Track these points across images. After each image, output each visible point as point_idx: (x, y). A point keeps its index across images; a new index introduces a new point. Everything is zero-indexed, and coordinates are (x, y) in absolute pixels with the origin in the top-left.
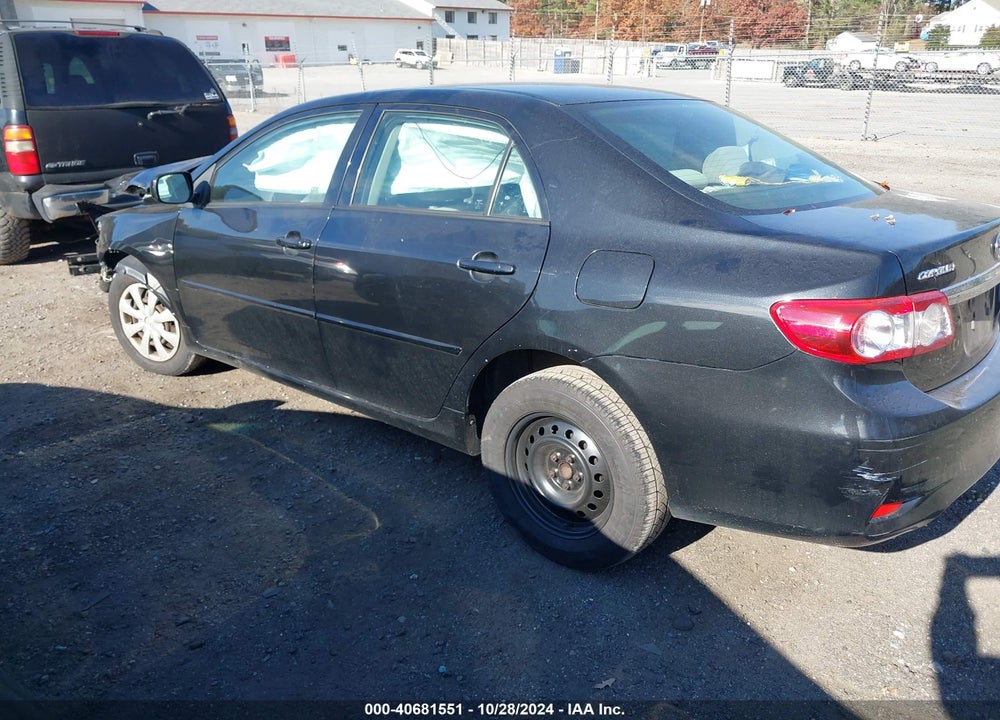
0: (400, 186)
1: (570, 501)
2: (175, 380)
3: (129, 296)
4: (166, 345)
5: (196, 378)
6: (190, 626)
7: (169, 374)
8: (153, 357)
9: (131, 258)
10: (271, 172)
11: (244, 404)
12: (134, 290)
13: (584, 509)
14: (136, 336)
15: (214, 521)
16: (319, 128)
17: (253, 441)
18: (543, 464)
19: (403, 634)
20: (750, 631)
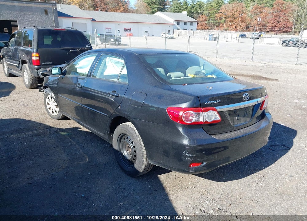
0: (106, 73)
1: (129, 158)
2: (57, 121)
3: (48, 98)
4: (56, 111)
5: (63, 121)
6: (31, 179)
7: (56, 119)
8: (53, 114)
9: (48, 88)
10: (81, 68)
11: (71, 128)
12: (49, 96)
13: (132, 160)
14: (50, 108)
15: (48, 155)
16: (91, 57)
17: (68, 137)
18: (125, 147)
19: (79, 186)
20: (167, 196)
